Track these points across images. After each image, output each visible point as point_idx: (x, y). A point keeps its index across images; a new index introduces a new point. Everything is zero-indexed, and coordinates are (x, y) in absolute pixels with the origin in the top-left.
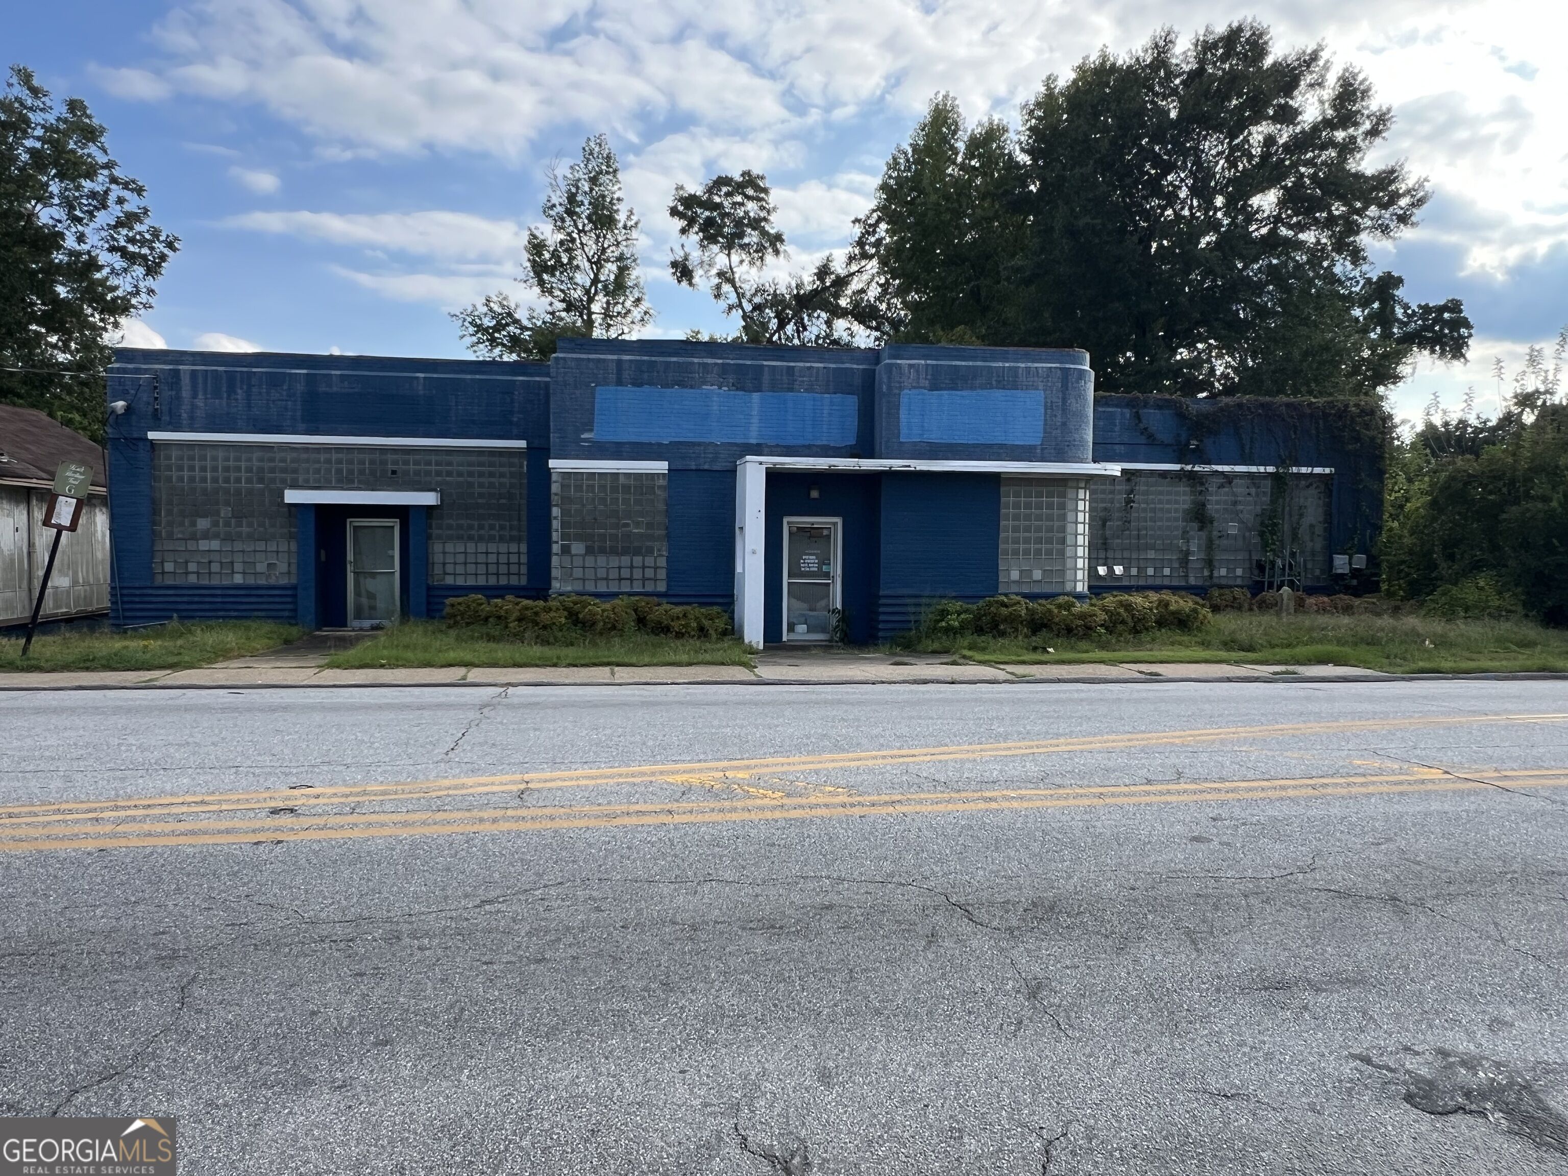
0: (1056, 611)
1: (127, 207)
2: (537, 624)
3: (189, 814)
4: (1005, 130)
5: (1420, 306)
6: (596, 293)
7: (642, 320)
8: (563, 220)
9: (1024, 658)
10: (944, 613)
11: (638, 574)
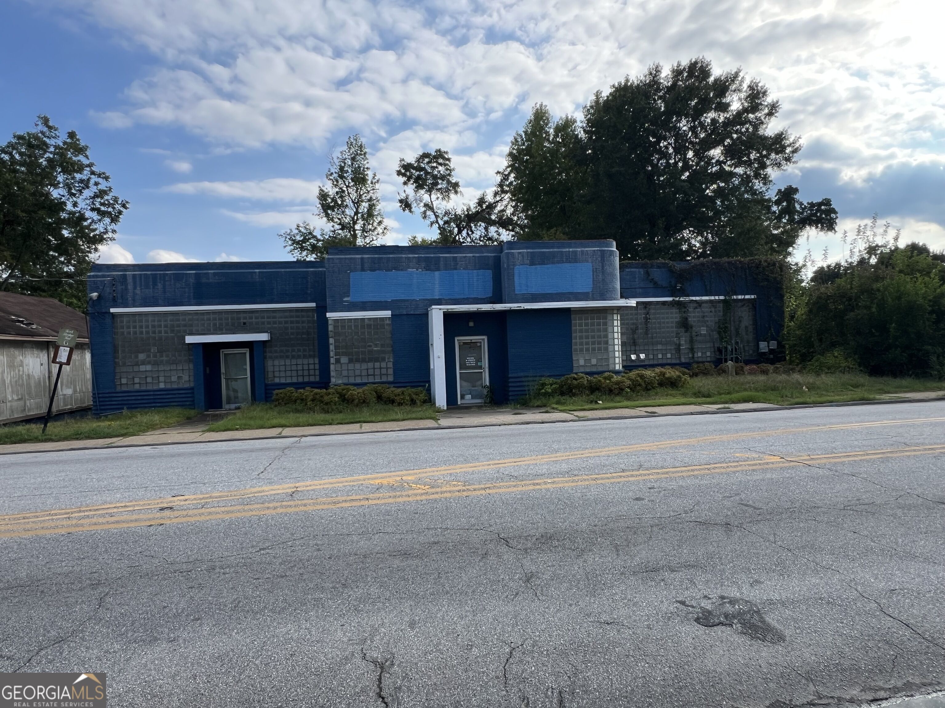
0: (603, 381)
1: (100, 187)
2: (322, 402)
3: (117, 513)
4: (575, 121)
5: (808, 203)
6: (357, 219)
7: (383, 233)
8: (337, 181)
9: (585, 407)
10: (543, 385)
11: (377, 372)
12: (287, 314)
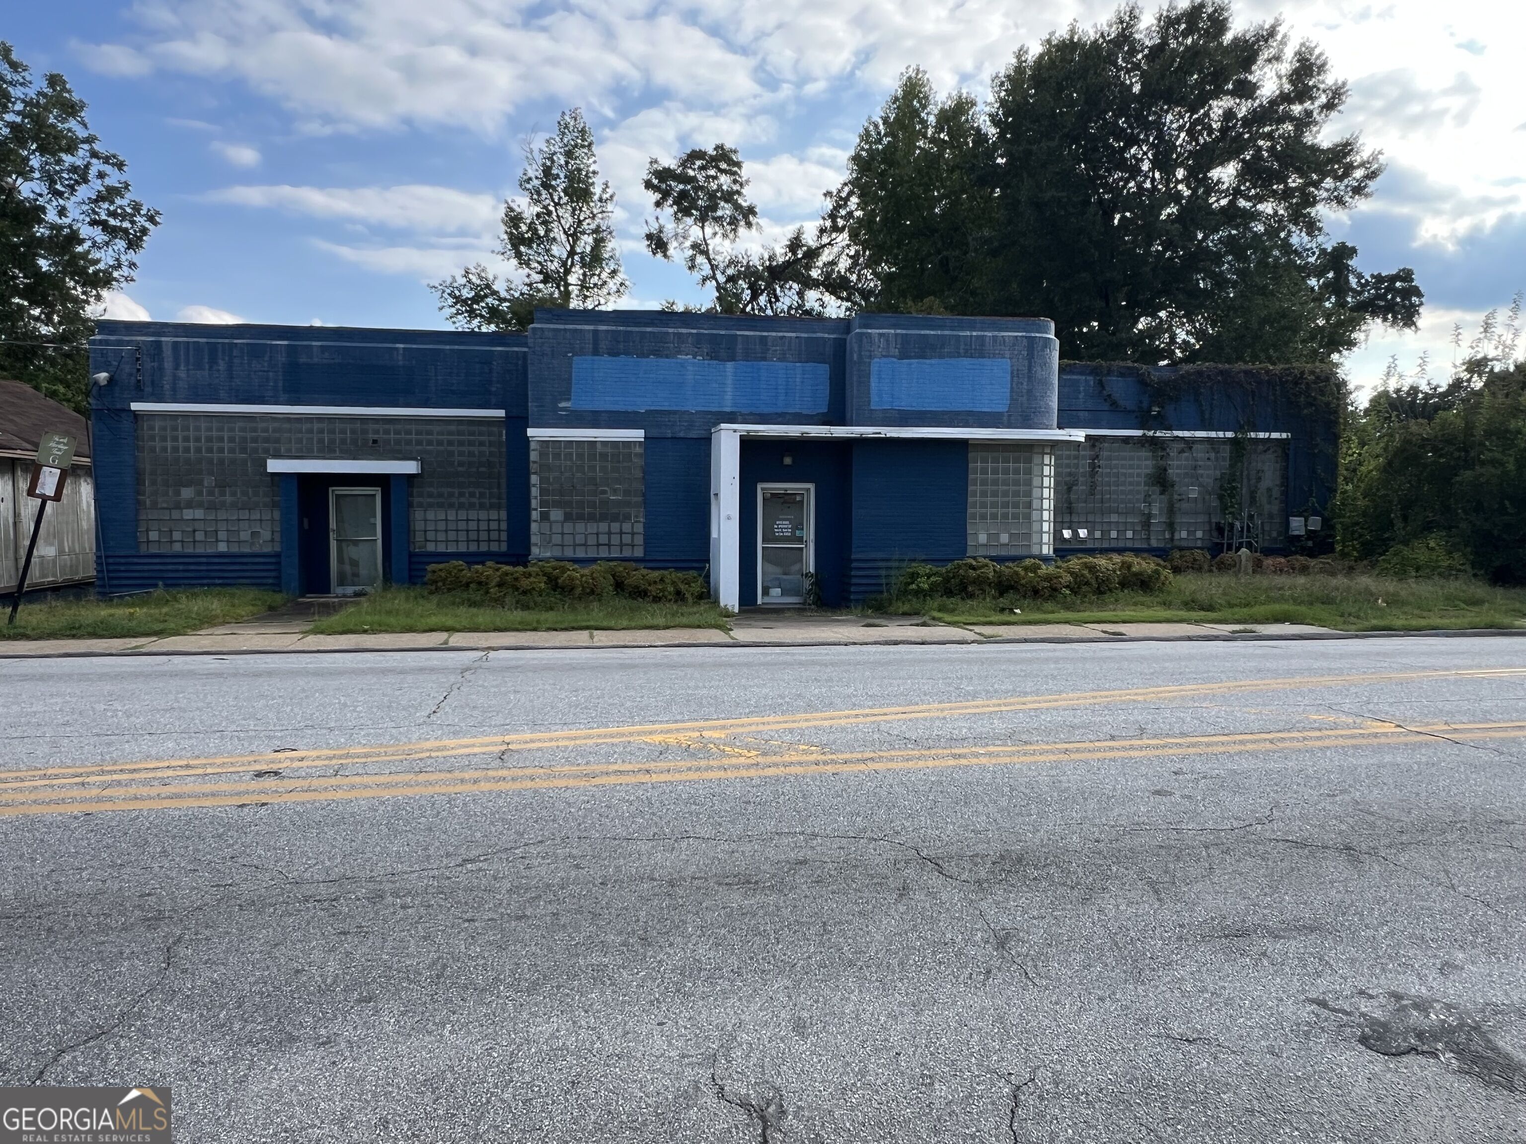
0: (1022, 573)
1: (108, 181)
2: (517, 589)
3: (175, 778)
4: (973, 104)
5: (1372, 276)
6: (573, 265)
7: (618, 291)
8: (539, 193)
9: (992, 619)
10: (914, 576)
11: (615, 540)
12: (453, 428)
